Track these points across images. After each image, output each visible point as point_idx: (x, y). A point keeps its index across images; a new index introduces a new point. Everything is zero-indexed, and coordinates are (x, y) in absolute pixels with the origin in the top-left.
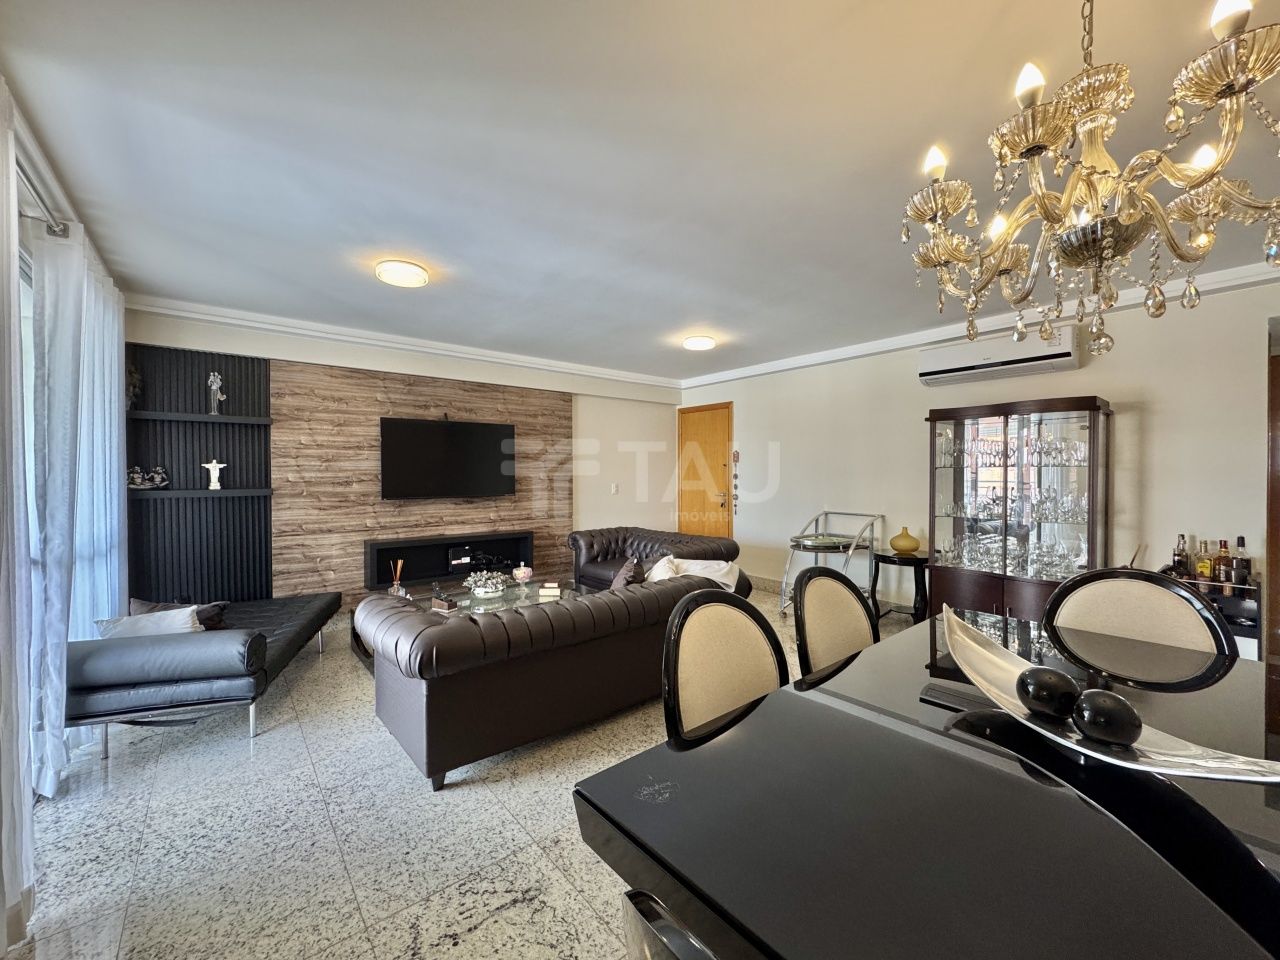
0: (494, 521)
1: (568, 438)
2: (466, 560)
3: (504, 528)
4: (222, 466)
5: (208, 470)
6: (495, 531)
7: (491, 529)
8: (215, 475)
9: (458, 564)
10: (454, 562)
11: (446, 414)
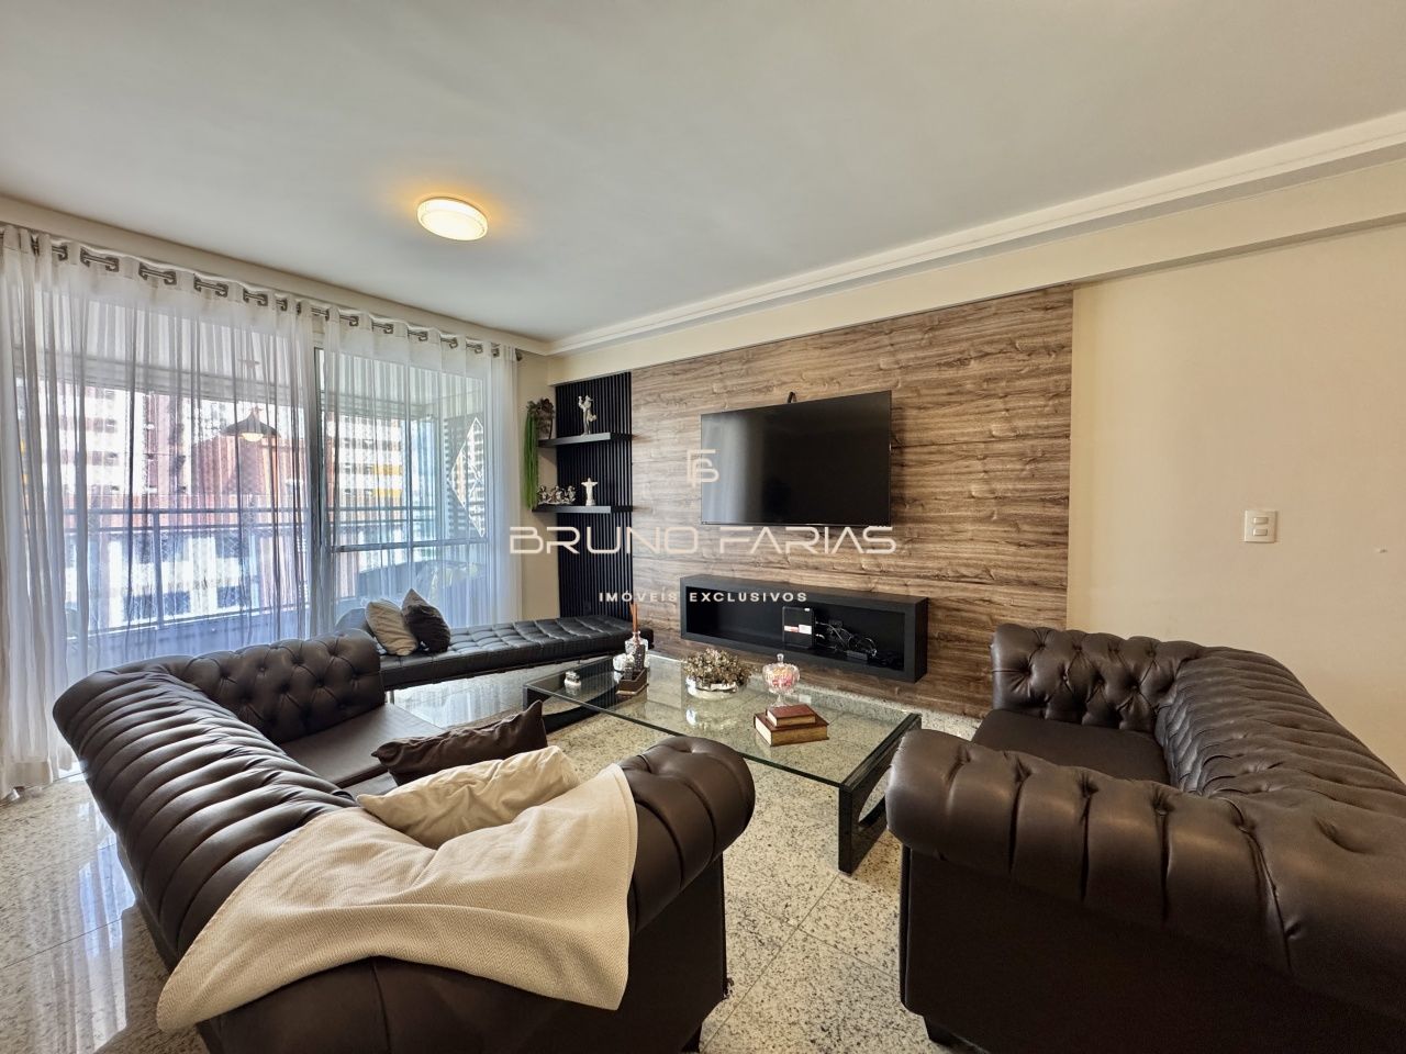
0: (867, 573)
1: (1057, 395)
2: (806, 630)
3: (886, 587)
4: (594, 484)
5: (585, 488)
6: (870, 592)
7: (863, 586)
8: (589, 492)
9: (793, 633)
10: (788, 628)
11: (792, 395)
